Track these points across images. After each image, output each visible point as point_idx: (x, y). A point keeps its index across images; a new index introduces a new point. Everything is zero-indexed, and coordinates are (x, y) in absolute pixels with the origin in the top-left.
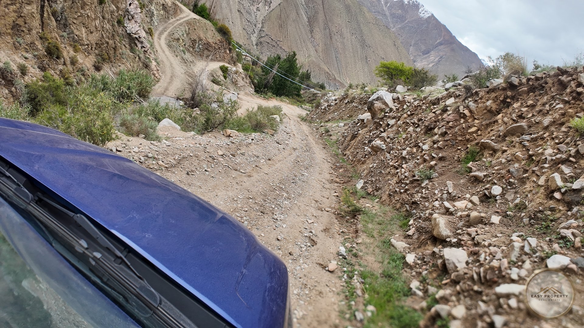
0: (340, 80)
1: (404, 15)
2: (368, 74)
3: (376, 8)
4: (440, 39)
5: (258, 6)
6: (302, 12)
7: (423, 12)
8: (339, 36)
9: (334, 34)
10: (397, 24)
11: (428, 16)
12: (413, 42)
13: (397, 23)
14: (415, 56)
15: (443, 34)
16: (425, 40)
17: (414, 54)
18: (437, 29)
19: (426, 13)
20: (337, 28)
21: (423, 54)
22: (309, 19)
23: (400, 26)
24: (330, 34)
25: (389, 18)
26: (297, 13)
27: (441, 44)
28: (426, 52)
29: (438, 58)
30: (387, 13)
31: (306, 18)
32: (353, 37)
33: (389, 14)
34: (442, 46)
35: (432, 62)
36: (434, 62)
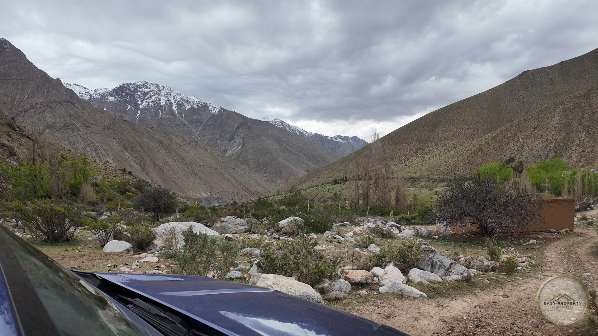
0: (185, 196)
1: (199, 118)
3: (175, 123)
6: (133, 163)
7: (213, 109)
8: (167, 166)
9: (163, 167)
10: (198, 128)
11: (218, 110)
12: (218, 136)
13: (198, 126)
14: (225, 146)
15: (236, 119)
16: (225, 130)
17: (223, 145)
18: (230, 118)
19: (215, 109)
20: (162, 162)
21: (229, 141)
22: (139, 165)
23: (201, 128)
24: (160, 168)
25: (189, 126)
26: (130, 166)
27: (238, 128)
28: (231, 139)
29: (242, 140)
30: (186, 123)
32: (176, 162)
33: (187, 122)
34: (240, 129)
35: (239, 145)
36: (240, 144)
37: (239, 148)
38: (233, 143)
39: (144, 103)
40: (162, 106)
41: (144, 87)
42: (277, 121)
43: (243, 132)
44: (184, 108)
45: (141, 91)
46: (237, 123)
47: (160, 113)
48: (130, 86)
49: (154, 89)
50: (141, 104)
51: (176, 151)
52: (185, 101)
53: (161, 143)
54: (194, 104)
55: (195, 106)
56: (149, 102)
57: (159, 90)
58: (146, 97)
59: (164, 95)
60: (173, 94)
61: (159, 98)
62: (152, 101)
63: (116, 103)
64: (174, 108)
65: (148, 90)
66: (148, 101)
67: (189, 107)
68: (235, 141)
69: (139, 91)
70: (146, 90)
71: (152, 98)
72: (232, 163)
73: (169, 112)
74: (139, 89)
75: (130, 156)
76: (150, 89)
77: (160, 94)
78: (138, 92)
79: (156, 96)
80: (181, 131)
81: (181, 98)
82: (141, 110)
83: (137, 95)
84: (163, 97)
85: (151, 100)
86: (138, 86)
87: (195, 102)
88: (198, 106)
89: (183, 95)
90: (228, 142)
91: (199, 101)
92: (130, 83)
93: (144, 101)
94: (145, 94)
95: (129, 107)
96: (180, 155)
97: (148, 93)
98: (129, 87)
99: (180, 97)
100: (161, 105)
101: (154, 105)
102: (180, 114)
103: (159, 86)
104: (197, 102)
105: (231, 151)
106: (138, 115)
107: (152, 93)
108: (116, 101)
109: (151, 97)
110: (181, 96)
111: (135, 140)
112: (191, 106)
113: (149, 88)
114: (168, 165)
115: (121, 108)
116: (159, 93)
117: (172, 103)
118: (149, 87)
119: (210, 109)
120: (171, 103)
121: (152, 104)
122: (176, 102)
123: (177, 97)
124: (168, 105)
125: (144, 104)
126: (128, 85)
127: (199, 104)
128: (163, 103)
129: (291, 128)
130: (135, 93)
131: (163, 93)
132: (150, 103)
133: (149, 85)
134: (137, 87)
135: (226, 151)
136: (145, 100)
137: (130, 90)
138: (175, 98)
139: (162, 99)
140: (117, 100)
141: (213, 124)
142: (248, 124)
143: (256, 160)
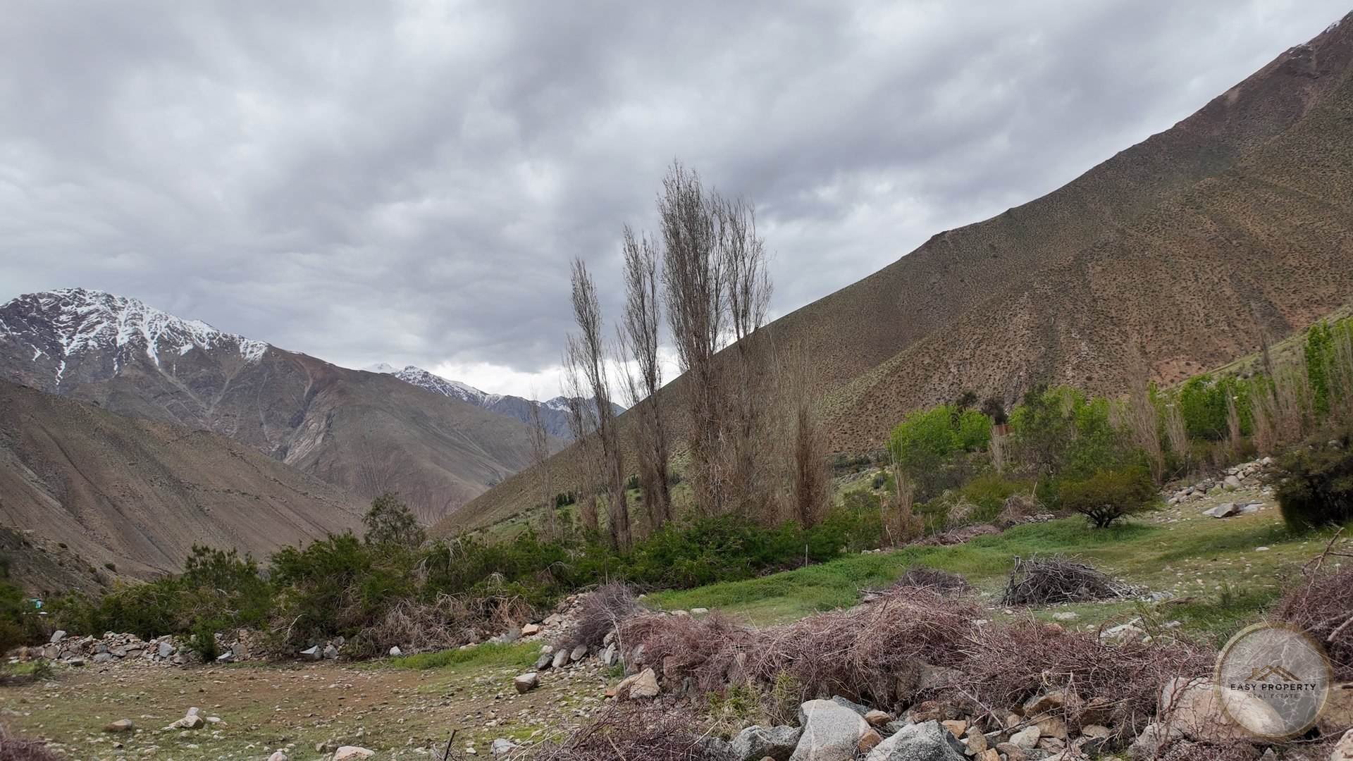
37: (319, 441)
38: (302, 432)
39: (76, 344)
40: (121, 347)
41: (76, 303)
42: (412, 371)
43: (326, 403)
44: (176, 351)
45: (68, 313)
46: (311, 382)
47: (116, 367)
48: (41, 301)
49: (101, 308)
50: (68, 345)
51: (154, 459)
52: (179, 334)
53: (115, 439)
54: (200, 340)
55: (203, 344)
56: (87, 339)
57: (114, 309)
58: (80, 328)
59: (126, 321)
60: (147, 318)
61: (112, 329)
62: (95, 337)
63: (5, 345)
64: (151, 351)
65: (85, 309)
66: (84, 336)
67: (189, 347)
68: (306, 427)
69: (64, 313)
70: (79, 310)
71: (94, 329)
72: (300, 479)
73: (137, 363)
74: (63, 308)
75: (36, 478)
76: (92, 308)
77: (116, 318)
78: (61, 314)
79: (105, 324)
80: (170, 408)
81: (168, 326)
82: (68, 359)
83: (57, 321)
84: (123, 326)
85: (92, 335)
86: (61, 299)
87: (204, 335)
88: (211, 344)
89: (173, 318)
90: (289, 429)
91: (214, 332)
92: (40, 294)
93: (74, 337)
94: (78, 319)
95: (38, 353)
96: (164, 467)
97: (84, 317)
98: (38, 302)
99: (166, 325)
100: (118, 345)
101: (100, 345)
102: (167, 365)
103: (113, 298)
104: (208, 334)
105: (297, 451)
106: (60, 372)
107: (95, 315)
108: (5, 338)
109: (92, 326)
110: (168, 322)
111: (50, 435)
112: (194, 344)
113: (89, 305)
114: (134, 495)
115: (17, 355)
116: (113, 315)
117: (146, 340)
118: (88, 301)
119: (242, 350)
120: (144, 339)
121: (96, 345)
122: (156, 336)
123: (159, 324)
124: (135, 346)
125: (74, 343)
126: (35, 298)
127: (215, 338)
128: (122, 339)
129: (448, 387)
130: (52, 317)
131: (122, 316)
132: (91, 343)
133: (87, 298)
134: (57, 305)
135: (284, 451)
136: (78, 335)
137: (39, 310)
138: (154, 326)
139: (120, 330)
140: (7, 336)
141: (251, 388)
142: (340, 382)
143: (363, 468)
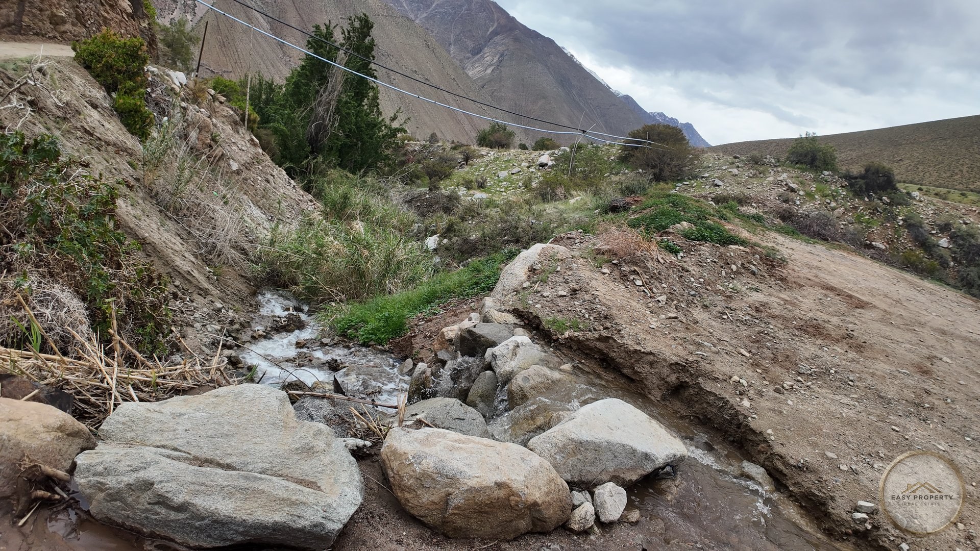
2: (399, 102)
4: (492, 26)
5: (172, 17)
6: (257, 14)
10: (420, 13)
12: (452, 39)
13: (420, 10)
14: (461, 61)
15: (495, 17)
16: (470, 31)
17: (458, 57)
18: (484, 11)
21: (472, 54)
22: (271, 23)
23: (425, 15)
25: (405, 5)
27: (495, 33)
28: (477, 51)
29: (497, 57)
31: (265, 24)
34: (499, 37)
35: (490, 66)
36: (492, 65)
37: (489, 71)
38: (478, 60)
43: (502, 44)
46: (495, 25)
68: (482, 57)
90: (470, 55)
141: (450, 14)
142: (517, 32)
143: (516, 104)
